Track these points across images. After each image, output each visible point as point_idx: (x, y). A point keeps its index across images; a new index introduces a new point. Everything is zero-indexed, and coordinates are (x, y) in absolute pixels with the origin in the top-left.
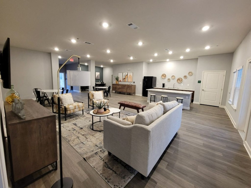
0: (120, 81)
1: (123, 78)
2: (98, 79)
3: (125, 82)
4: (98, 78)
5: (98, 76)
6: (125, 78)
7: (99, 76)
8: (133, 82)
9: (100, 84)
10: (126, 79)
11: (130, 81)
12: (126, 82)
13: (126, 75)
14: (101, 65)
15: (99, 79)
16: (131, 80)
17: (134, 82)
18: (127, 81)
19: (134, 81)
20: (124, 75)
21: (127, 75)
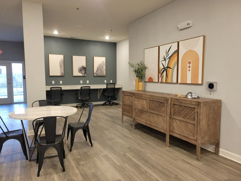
0: (151, 80)
1: (161, 67)
2: (101, 75)
3: (166, 83)
4: (99, 71)
5: (102, 67)
6: (166, 69)
7: (105, 67)
8: (206, 86)
9: (104, 89)
10: (170, 71)
11: (189, 81)
12: (172, 83)
13: (171, 53)
14: (104, 35)
15: (104, 76)
16: (195, 75)
17: (211, 86)
18: (175, 81)
19: (211, 81)
20: (163, 54)
21: (177, 51)
